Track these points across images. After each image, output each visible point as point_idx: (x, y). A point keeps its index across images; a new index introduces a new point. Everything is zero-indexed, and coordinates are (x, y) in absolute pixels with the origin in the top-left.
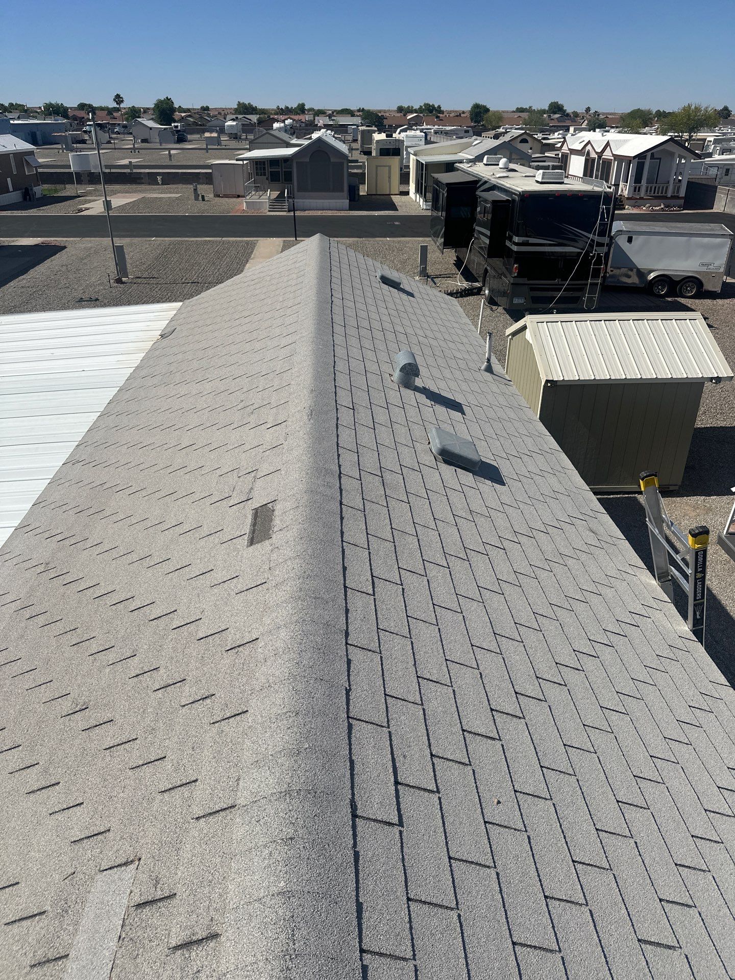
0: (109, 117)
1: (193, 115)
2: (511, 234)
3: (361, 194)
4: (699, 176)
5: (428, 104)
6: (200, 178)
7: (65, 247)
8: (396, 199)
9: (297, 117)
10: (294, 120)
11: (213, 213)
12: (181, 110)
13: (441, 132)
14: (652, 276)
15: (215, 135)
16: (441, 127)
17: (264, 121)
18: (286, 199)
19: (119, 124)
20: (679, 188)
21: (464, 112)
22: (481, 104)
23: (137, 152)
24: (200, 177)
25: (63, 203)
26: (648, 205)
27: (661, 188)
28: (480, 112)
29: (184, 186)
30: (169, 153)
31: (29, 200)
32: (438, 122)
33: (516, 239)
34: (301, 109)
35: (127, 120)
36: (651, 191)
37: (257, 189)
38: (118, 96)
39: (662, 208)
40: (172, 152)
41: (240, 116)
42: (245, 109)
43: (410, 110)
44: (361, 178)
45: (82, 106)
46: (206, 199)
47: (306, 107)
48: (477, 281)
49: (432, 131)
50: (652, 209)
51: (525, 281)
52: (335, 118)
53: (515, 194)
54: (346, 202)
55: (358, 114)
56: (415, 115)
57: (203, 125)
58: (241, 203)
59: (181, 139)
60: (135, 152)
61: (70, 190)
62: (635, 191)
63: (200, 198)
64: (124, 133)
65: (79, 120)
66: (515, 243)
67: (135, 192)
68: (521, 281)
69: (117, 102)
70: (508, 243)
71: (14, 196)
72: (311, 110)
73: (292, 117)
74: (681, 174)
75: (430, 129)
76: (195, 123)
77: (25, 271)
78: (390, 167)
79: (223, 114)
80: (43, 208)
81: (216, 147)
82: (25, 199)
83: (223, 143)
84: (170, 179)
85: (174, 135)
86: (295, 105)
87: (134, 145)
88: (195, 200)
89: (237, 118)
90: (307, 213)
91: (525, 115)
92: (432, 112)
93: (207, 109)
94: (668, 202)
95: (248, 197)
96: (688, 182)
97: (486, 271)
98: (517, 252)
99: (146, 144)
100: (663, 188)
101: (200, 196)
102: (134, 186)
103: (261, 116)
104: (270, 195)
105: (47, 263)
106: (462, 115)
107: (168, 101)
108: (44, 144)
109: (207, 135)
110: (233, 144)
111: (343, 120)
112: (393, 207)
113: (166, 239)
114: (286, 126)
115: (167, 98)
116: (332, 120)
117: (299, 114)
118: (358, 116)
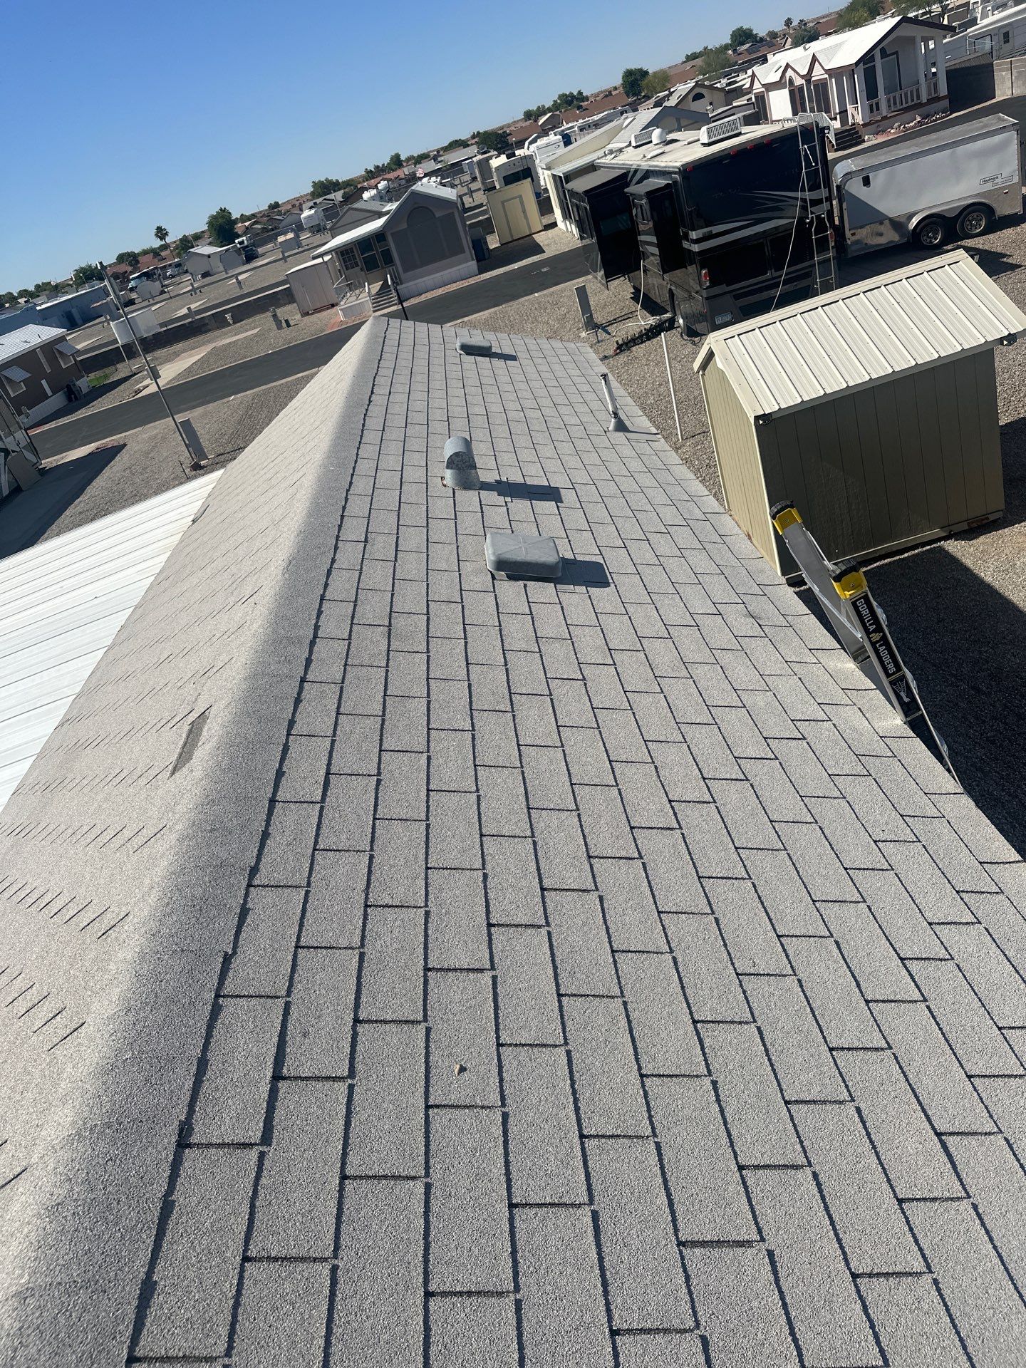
0: (156, 260)
1: (260, 220)
2: (685, 230)
3: (491, 247)
4: (965, 57)
5: (564, 95)
6: (279, 299)
7: (125, 445)
8: (541, 238)
9: (391, 175)
10: (388, 180)
11: (303, 339)
12: (244, 218)
13: (589, 126)
14: (915, 221)
15: (290, 235)
16: (587, 119)
17: (352, 195)
18: (392, 288)
19: (170, 265)
20: (935, 85)
21: (615, 89)
22: (633, 68)
23: (199, 293)
24: (279, 297)
25: (117, 390)
26: (896, 124)
27: (909, 93)
28: (636, 80)
29: (262, 316)
30: (237, 279)
31: (75, 399)
32: (582, 113)
33: (694, 235)
34: (397, 162)
35: (179, 255)
36: (895, 104)
37: (351, 287)
38: (159, 229)
39: (919, 122)
40: (240, 278)
41: (318, 201)
42: (324, 188)
43: (541, 111)
44: (487, 226)
45: (122, 258)
46: (292, 323)
47: (403, 158)
48: (666, 312)
49: (576, 129)
50: (904, 127)
51: (723, 288)
52: (442, 158)
53: (675, 173)
54: (473, 264)
55: (473, 141)
56: (549, 115)
57: (276, 228)
58: (337, 314)
59: (251, 257)
60: (196, 294)
61: (122, 370)
62: (872, 111)
63: (284, 325)
64: (179, 274)
65: (121, 276)
66: (695, 240)
67: (203, 344)
68: (717, 290)
69: (160, 237)
70: (686, 244)
71: (56, 401)
72: (409, 159)
73: (385, 177)
74: (934, 64)
75: (573, 127)
76: (265, 230)
77: (80, 491)
78: (520, 197)
79: (297, 205)
80: (93, 403)
81: (296, 251)
82: (70, 400)
83: (304, 243)
84: (243, 312)
85: (240, 254)
86: (386, 160)
87: (192, 285)
88: (279, 329)
89: (315, 203)
90: (423, 298)
91: (699, 62)
92: (572, 103)
93: (276, 205)
94: (924, 110)
95: (342, 303)
96: (947, 72)
97: (671, 293)
98: (700, 253)
99: (209, 278)
100: (912, 92)
101: (283, 322)
102: (200, 338)
103: (346, 190)
104: (369, 289)
105: (107, 472)
106: (613, 93)
107: (224, 213)
108: (85, 321)
109: (281, 239)
110: (318, 239)
111: (453, 158)
112: (538, 249)
113: (248, 392)
114: (379, 192)
115: (221, 209)
116: (440, 162)
117: (396, 170)
118: (472, 144)
